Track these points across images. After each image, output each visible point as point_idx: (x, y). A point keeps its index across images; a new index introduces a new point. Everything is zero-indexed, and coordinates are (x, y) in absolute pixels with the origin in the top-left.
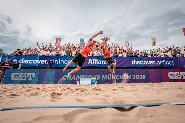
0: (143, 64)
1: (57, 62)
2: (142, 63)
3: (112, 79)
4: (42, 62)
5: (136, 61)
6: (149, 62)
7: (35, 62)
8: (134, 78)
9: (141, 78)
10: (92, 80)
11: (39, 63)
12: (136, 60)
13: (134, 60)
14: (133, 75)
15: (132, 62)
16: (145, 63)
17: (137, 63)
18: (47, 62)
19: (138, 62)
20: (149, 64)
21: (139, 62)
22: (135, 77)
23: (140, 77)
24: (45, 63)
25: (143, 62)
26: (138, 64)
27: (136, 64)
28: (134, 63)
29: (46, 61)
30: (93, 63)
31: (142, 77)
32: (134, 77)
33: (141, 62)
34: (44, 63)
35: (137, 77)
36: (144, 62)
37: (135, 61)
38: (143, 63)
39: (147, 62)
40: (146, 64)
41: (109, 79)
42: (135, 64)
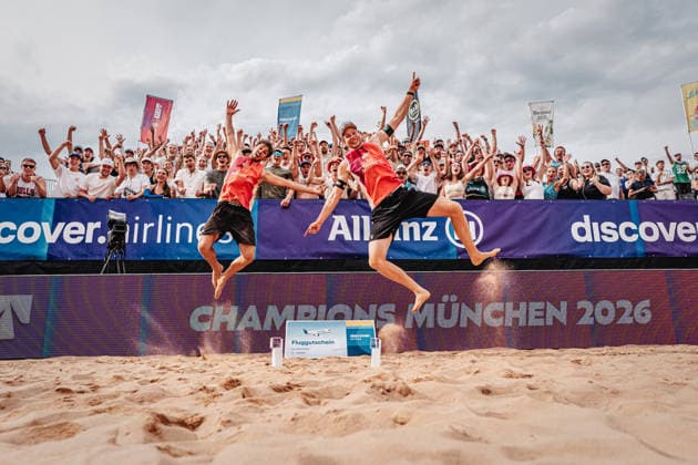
0: (634, 238)
1: (153, 231)
2: (629, 232)
3: (464, 324)
4: (73, 236)
5: (595, 225)
6: (673, 225)
7: (29, 232)
8: (586, 320)
9: (626, 320)
10: (350, 331)
11: (51, 239)
12: (598, 218)
13: (587, 218)
14: (581, 304)
15: (575, 226)
16: (649, 232)
17: (601, 233)
18: (97, 233)
19: (604, 230)
20: (669, 237)
21: (614, 226)
22: (589, 313)
23: (620, 312)
24: (89, 240)
25: (634, 227)
26: (606, 239)
27: (597, 239)
28: (582, 232)
29: (92, 226)
30: (357, 237)
31: (632, 315)
32: (583, 311)
33: (624, 226)
34: (79, 239)
35: (605, 312)
36: (644, 226)
37: (592, 221)
38: (637, 232)
39: (661, 224)
40: (655, 238)
41: (445, 324)
42: (588, 238)
